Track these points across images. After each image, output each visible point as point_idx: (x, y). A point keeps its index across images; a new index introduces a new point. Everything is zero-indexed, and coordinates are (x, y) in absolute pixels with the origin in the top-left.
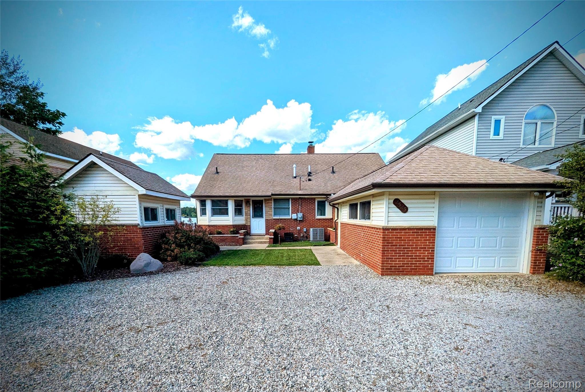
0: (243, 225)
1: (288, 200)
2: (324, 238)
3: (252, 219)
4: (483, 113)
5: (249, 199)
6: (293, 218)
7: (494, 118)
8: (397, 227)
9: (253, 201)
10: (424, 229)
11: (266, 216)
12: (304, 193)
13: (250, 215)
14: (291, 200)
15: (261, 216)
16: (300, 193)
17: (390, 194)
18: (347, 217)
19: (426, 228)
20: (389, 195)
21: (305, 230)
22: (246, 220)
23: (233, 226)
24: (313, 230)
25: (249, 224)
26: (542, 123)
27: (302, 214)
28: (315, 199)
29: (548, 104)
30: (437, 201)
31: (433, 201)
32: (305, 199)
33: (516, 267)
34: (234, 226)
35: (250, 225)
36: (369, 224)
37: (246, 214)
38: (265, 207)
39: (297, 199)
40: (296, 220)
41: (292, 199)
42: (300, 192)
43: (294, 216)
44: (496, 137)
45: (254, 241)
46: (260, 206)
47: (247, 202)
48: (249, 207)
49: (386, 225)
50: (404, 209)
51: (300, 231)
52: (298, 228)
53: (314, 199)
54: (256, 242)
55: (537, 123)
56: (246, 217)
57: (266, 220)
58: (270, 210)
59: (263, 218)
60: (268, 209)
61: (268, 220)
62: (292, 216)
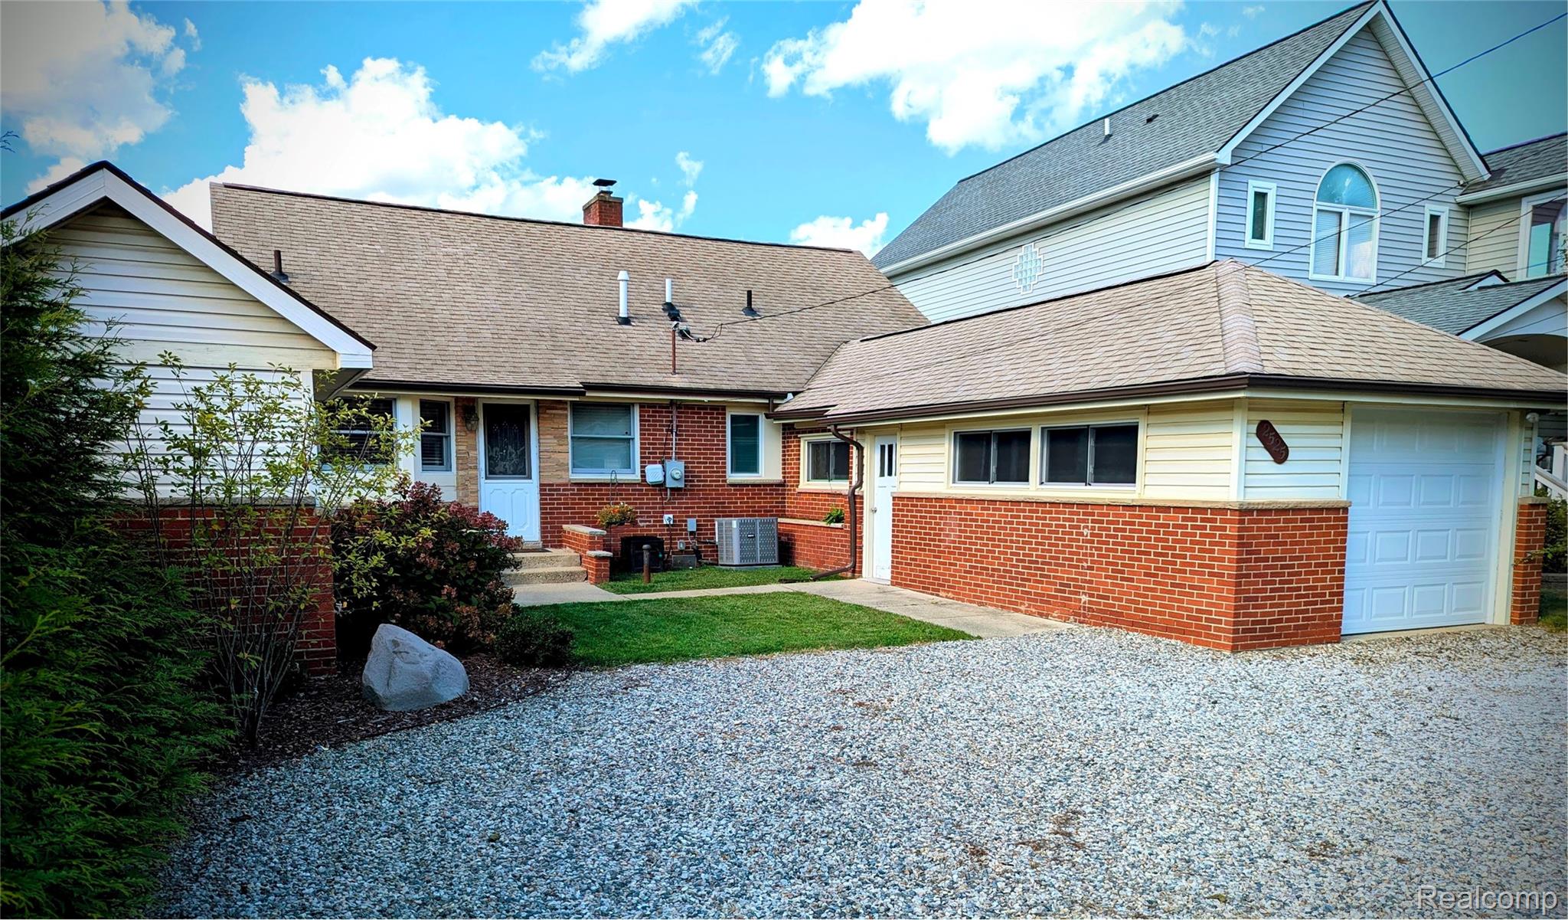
1: (626, 408)
2: (776, 555)
3: (483, 481)
4: (1235, 169)
5: (474, 400)
6: (650, 479)
7: (1255, 185)
8: (1270, 504)
9: (485, 406)
10: (1327, 509)
11: (540, 469)
12: (693, 386)
13: (476, 468)
14: (637, 412)
15: (521, 470)
16: (678, 385)
17: (1252, 406)
18: (943, 477)
19: (1330, 506)
20: (1250, 409)
21: (692, 525)
22: (461, 485)
24: (741, 524)
26: (1351, 214)
27: (682, 464)
28: (724, 408)
29: (1362, 165)
30: (1347, 431)
31: (1338, 429)
32: (689, 406)
33: (1479, 608)
36: (1135, 496)
37: (465, 463)
38: (539, 433)
39: (661, 406)
40: (660, 486)
41: (642, 406)
42: (677, 381)
43: (654, 473)
44: (1257, 244)
46: (519, 429)
47: (467, 412)
48: (474, 431)
49: (1241, 499)
50: (1279, 451)
51: (675, 528)
52: (667, 518)
53: (721, 409)
55: (1340, 214)
56: (461, 473)
57: (541, 485)
58: (560, 448)
59: (530, 477)
60: (550, 442)
61: (552, 485)
62: (643, 472)
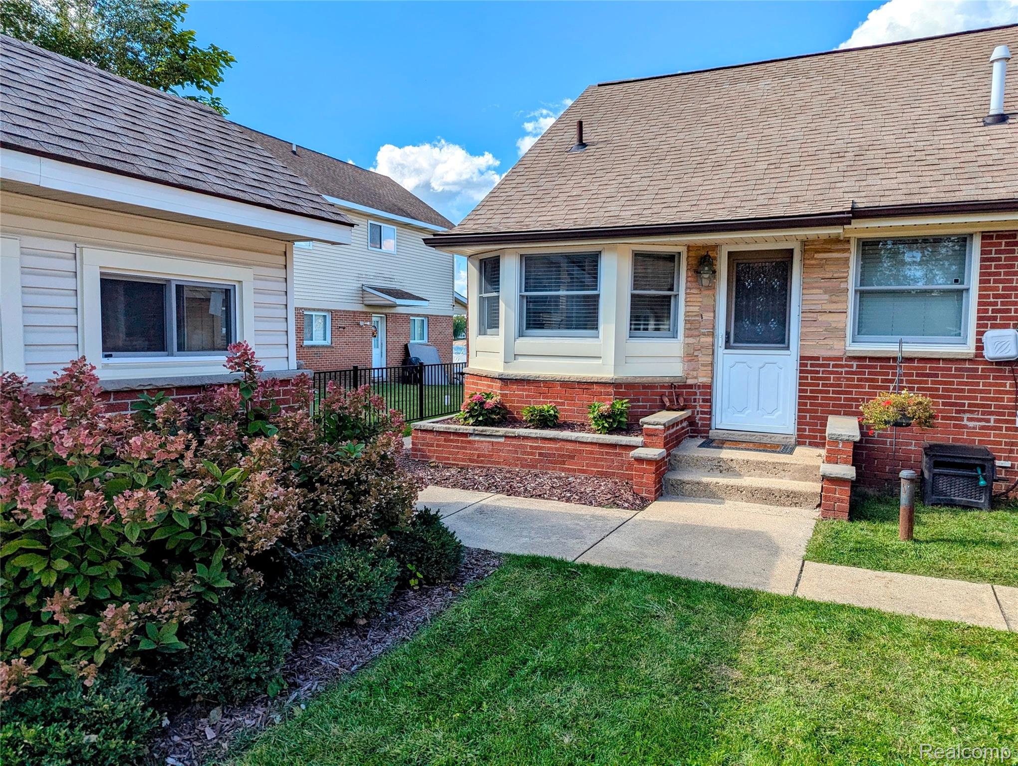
0: (671, 386)
3: (721, 350)
5: (715, 245)
6: (990, 353)
9: (733, 256)
11: (803, 337)
13: (713, 335)
14: (976, 246)
15: (780, 339)
22: (690, 357)
23: (616, 385)
25: (703, 380)
34: (621, 388)
35: (710, 387)
37: (693, 327)
38: (805, 287)
40: (1008, 364)
41: (986, 235)
43: (1000, 343)
45: (723, 481)
46: (776, 283)
47: (705, 262)
48: (712, 287)
54: (739, 489)
56: (691, 340)
57: (802, 358)
58: (833, 307)
59: (788, 348)
60: (820, 298)
61: (817, 358)
62: (979, 341)
